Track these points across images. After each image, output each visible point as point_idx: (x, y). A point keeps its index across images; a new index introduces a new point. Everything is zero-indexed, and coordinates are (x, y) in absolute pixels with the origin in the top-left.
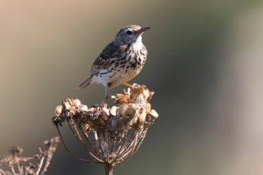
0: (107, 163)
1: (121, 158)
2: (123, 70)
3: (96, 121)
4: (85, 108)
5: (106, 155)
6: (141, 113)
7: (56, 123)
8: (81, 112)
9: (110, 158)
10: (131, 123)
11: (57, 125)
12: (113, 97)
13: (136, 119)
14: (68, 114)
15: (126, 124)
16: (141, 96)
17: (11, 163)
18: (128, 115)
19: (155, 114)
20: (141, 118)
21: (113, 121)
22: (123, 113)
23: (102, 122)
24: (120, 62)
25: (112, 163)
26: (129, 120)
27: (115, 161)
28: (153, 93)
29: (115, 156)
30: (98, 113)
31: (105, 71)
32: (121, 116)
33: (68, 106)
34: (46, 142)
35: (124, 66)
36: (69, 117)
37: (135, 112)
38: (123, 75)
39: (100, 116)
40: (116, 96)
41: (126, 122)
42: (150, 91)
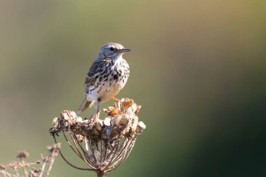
0: (99, 170)
1: (113, 166)
2: (107, 83)
3: (91, 131)
4: (80, 120)
5: (98, 163)
6: (133, 123)
7: (54, 133)
8: (77, 123)
9: (103, 166)
10: (124, 132)
11: (53, 135)
12: (105, 110)
13: (128, 129)
14: (67, 124)
15: (119, 133)
16: (129, 110)
17: (15, 167)
18: (122, 125)
19: (143, 125)
20: (132, 128)
21: (108, 131)
22: (117, 123)
23: (96, 132)
24: (103, 76)
25: (104, 170)
26: (122, 129)
27: (107, 168)
28: (140, 107)
29: (107, 163)
30: (92, 124)
31: (93, 87)
32: (115, 125)
33: (66, 117)
34: (50, 148)
35: (107, 80)
36: (67, 127)
37: (128, 122)
38: (108, 89)
39: (94, 127)
40: (107, 108)
41: (119, 131)
42: (138, 104)
